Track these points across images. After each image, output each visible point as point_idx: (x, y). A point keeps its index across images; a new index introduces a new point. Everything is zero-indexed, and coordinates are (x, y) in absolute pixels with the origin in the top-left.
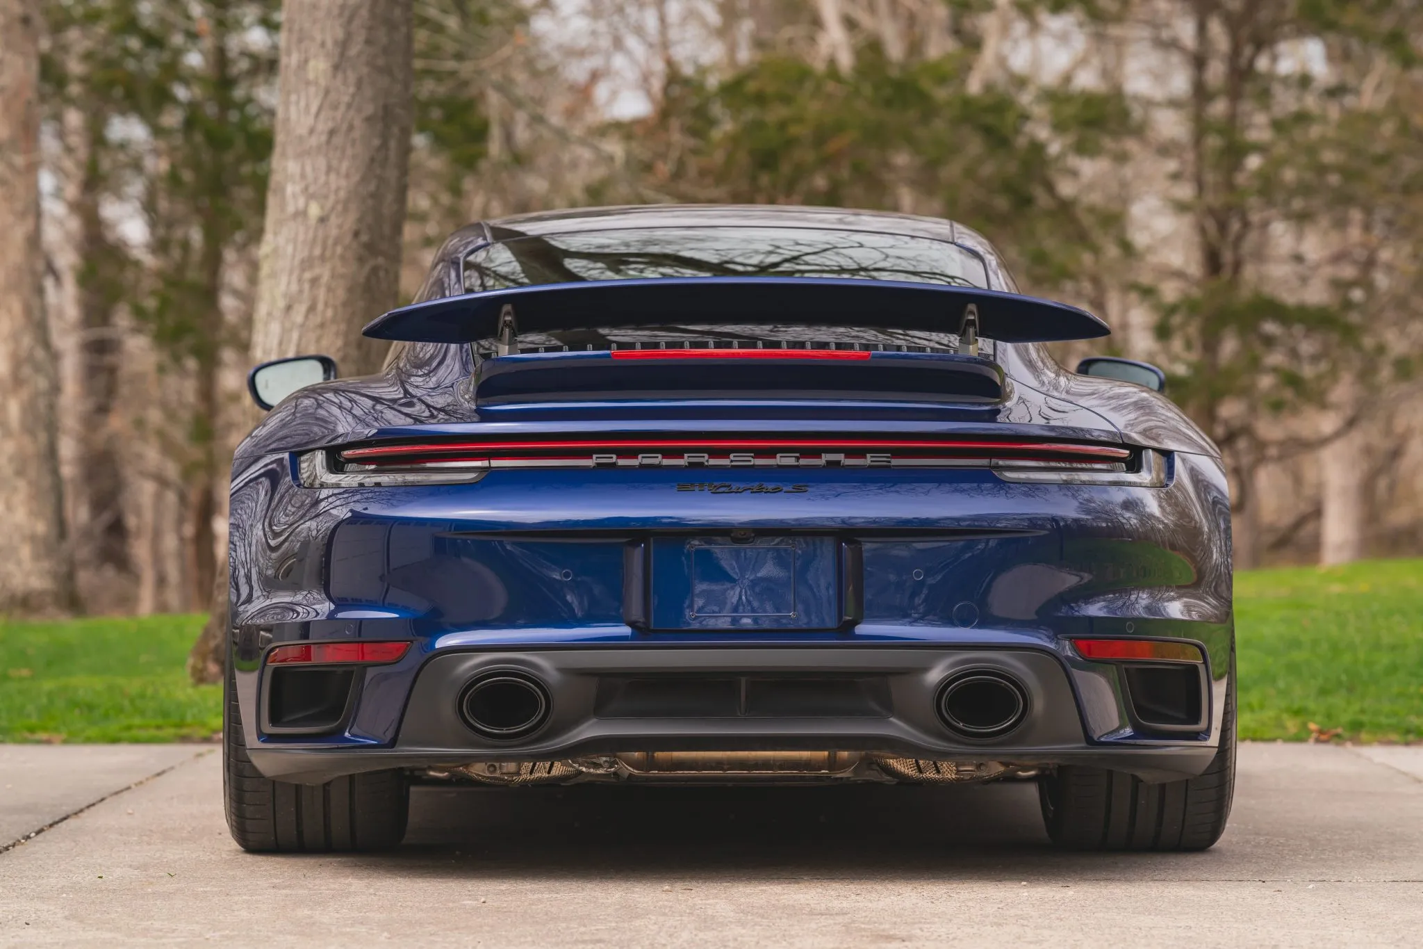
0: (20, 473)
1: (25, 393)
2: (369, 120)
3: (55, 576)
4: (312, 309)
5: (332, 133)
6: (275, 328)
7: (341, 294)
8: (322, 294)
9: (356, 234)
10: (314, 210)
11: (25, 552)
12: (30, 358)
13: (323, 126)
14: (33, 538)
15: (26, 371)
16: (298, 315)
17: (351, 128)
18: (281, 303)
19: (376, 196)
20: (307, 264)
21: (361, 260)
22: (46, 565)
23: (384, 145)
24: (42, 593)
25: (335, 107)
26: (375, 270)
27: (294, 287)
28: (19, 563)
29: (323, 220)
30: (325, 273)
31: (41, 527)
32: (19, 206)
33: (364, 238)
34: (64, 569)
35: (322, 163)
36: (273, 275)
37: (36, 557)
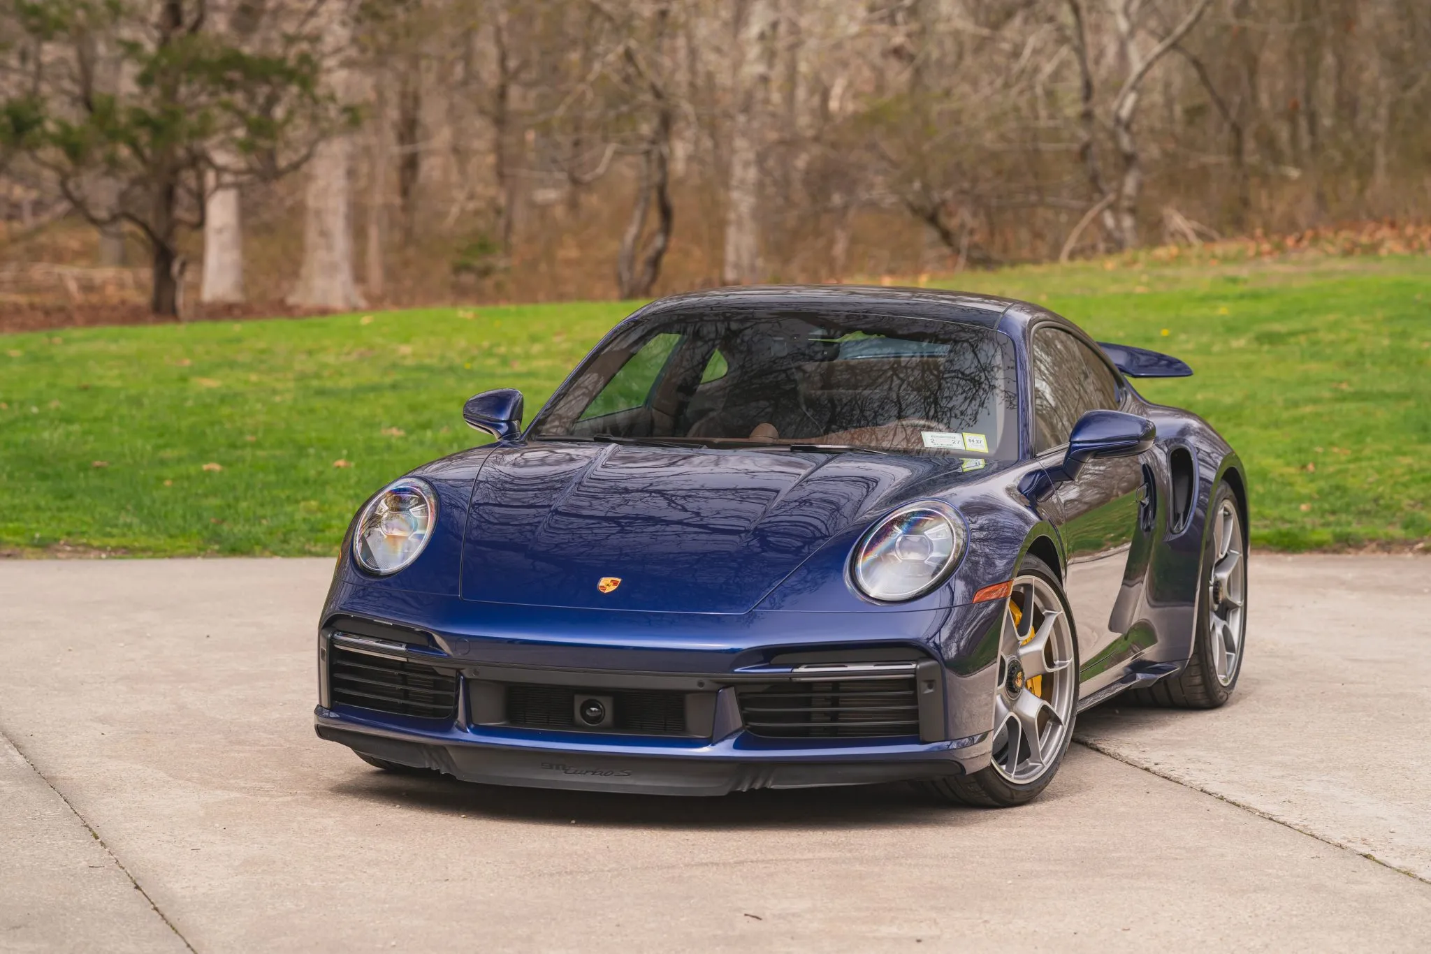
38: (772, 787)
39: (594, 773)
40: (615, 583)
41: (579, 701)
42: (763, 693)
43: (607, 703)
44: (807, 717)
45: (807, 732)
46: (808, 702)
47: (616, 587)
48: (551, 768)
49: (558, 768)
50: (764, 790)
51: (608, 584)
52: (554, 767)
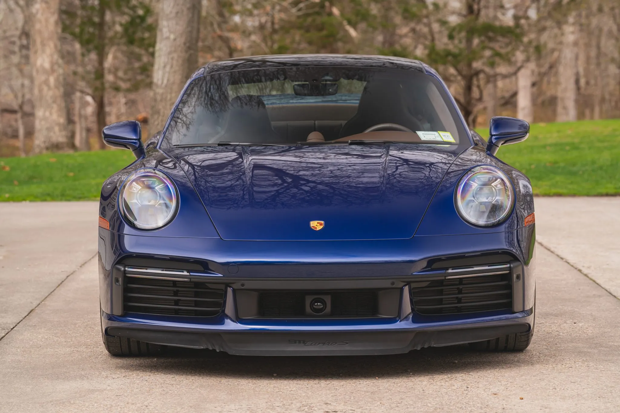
0: (54, 102)
1: (55, 75)
2: (188, 9)
3: (67, 137)
4: (172, 67)
5: (177, 13)
6: (160, 73)
7: (180, 62)
8: (175, 62)
9: (185, 44)
10: (172, 37)
11: (57, 129)
12: (57, 63)
13: (174, 11)
14: (59, 124)
15: (56, 67)
16: (168, 68)
17: (183, 11)
18: (162, 65)
19: (191, 32)
20: (170, 53)
21: (186, 52)
22: (64, 133)
23: (193, 17)
24: (62, 143)
25: (178, 5)
26: (191, 55)
27: (166, 60)
28: (54, 133)
29: (175, 40)
30: (175, 55)
31: (62, 120)
32: (52, 10)
33: (188, 45)
34: (70, 134)
35: (174, 22)
36: (160, 56)
37: (60, 131)
38: (435, 346)
39: (324, 344)
40: (321, 224)
41: (308, 300)
42: (426, 287)
43: (328, 299)
44: (440, 302)
45: (440, 310)
46: (441, 292)
47: (322, 226)
48: (295, 343)
49: (300, 342)
50: (430, 348)
51: (316, 225)
52: (298, 341)
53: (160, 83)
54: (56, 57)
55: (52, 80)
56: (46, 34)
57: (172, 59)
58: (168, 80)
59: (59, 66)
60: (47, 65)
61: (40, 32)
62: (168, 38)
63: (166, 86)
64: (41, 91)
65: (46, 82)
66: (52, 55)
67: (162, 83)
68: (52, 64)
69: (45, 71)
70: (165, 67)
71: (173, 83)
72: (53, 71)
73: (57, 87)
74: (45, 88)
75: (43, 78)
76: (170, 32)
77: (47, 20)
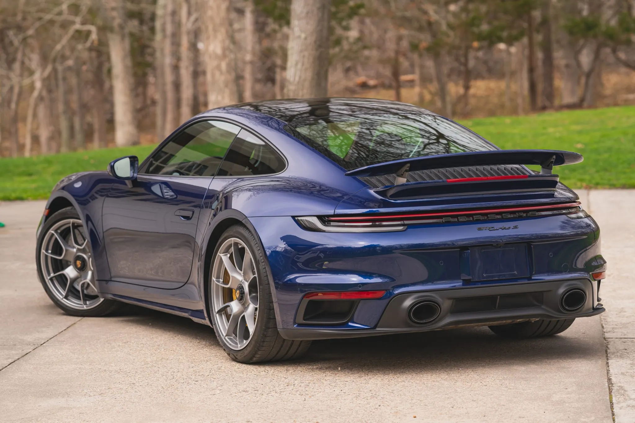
0: (226, 86)
1: (227, 60)
2: (318, 9)
4: (303, 65)
5: (307, 13)
6: (293, 70)
7: (311, 60)
8: (306, 60)
9: (315, 42)
10: (303, 36)
12: (228, 49)
13: (305, 11)
15: (227, 53)
16: (299, 66)
17: (313, 11)
18: (294, 62)
19: (321, 31)
20: (301, 51)
21: (317, 50)
23: (323, 16)
25: (308, 5)
26: (321, 53)
27: (298, 58)
29: (306, 39)
30: (306, 54)
33: (318, 43)
35: (305, 22)
53: (292, 79)
54: (227, 42)
55: (224, 66)
56: (218, 21)
57: (304, 57)
58: (300, 77)
59: (231, 51)
60: (219, 51)
61: (212, 18)
62: (299, 37)
63: (298, 82)
64: (213, 76)
65: (218, 67)
66: (223, 41)
67: (295, 79)
68: (224, 49)
69: (217, 57)
70: (296, 64)
71: (305, 80)
72: (224, 56)
73: (228, 72)
74: (217, 74)
75: (215, 63)
76: (301, 31)
77: (218, 7)
